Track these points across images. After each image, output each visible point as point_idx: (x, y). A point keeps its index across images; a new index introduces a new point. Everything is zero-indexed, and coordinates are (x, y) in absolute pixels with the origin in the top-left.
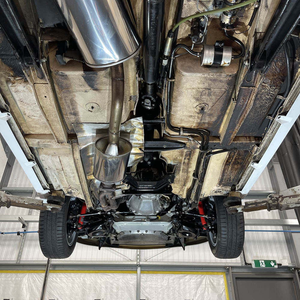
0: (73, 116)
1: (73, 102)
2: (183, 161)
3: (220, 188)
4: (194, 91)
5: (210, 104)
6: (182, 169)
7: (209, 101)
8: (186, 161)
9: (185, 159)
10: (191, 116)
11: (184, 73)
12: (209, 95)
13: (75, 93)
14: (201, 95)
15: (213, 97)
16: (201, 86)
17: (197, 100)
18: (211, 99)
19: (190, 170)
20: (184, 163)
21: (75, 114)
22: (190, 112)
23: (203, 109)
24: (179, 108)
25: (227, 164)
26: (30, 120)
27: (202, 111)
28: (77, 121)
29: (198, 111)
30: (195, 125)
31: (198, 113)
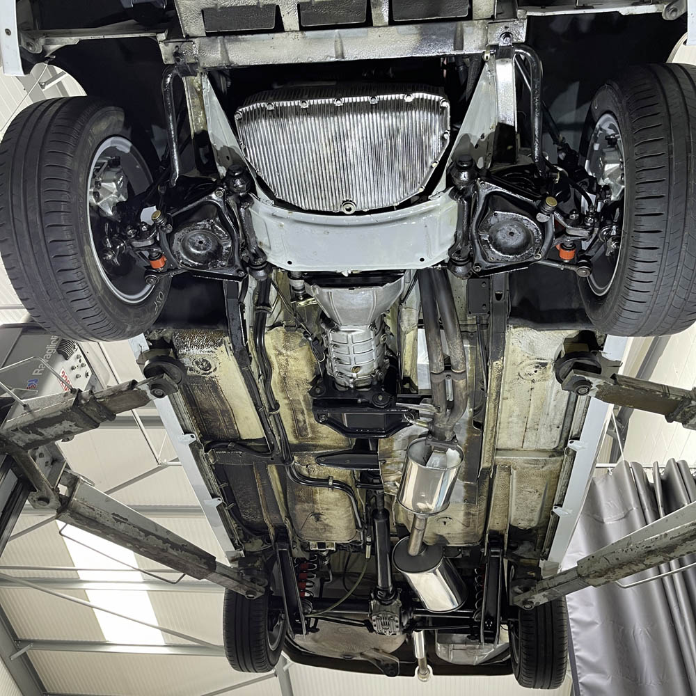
1: (467, 525)
2: (306, 416)
6: (303, 403)
8: (300, 417)
9: (305, 421)
10: (327, 509)
18: (313, 526)
20: (303, 413)
22: (331, 514)
25: (228, 413)
26: (538, 488)
27: (318, 516)
28: (468, 507)
29: (322, 516)
30: (318, 497)
31: (320, 514)
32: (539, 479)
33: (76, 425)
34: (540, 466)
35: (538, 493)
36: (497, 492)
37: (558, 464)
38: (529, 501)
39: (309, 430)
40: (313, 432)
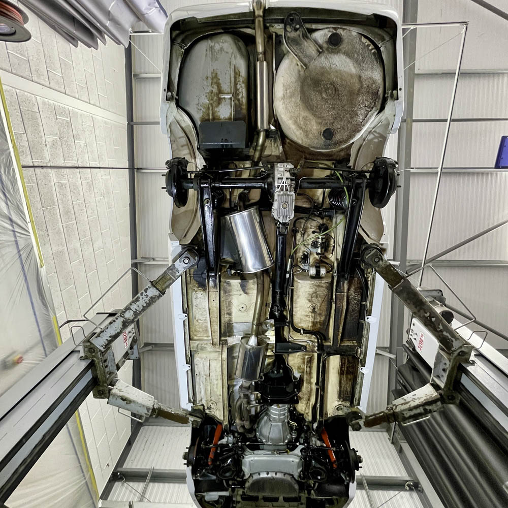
0: (228, 316)
1: (230, 304)
2: (306, 370)
3: (340, 403)
4: (307, 294)
5: (319, 305)
6: (305, 379)
7: (318, 302)
8: (308, 369)
9: (307, 367)
10: (307, 316)
11: (299, 281)
12: (317, 297)
13: (233, 296)
14: (312, 297)
15: (320, 299)
16: (311, 290)
17: (310, 301)
18: (318, 301)
19: (312, 380)
20: (306, 372)
21: (230, 314)
22: (306, 312)
23: (314, 309)
24: (298, 309)
25: (341, 373)
26: (197, 324)
27: (314, 311)
28: (230, 320)
29: (311, 311)
30: (310, 325)
31: (312, 313)
32: (198, 329)
33: (403, 414)
34: (199, 346)
35: (197, 319)
36: (217, 328)
37: (191, 346)
38: (200, 312)
39: (306, 361)
40: (304, 359)
